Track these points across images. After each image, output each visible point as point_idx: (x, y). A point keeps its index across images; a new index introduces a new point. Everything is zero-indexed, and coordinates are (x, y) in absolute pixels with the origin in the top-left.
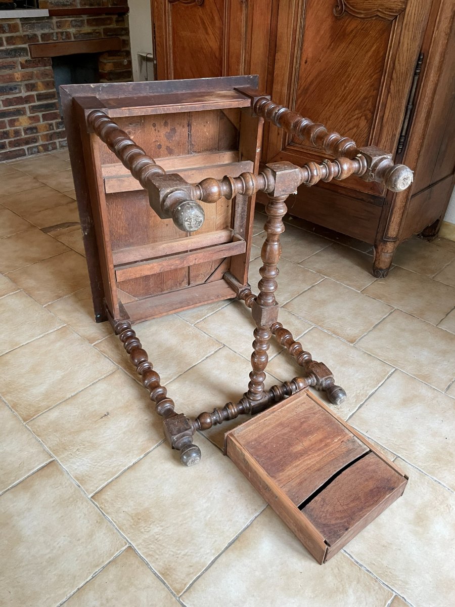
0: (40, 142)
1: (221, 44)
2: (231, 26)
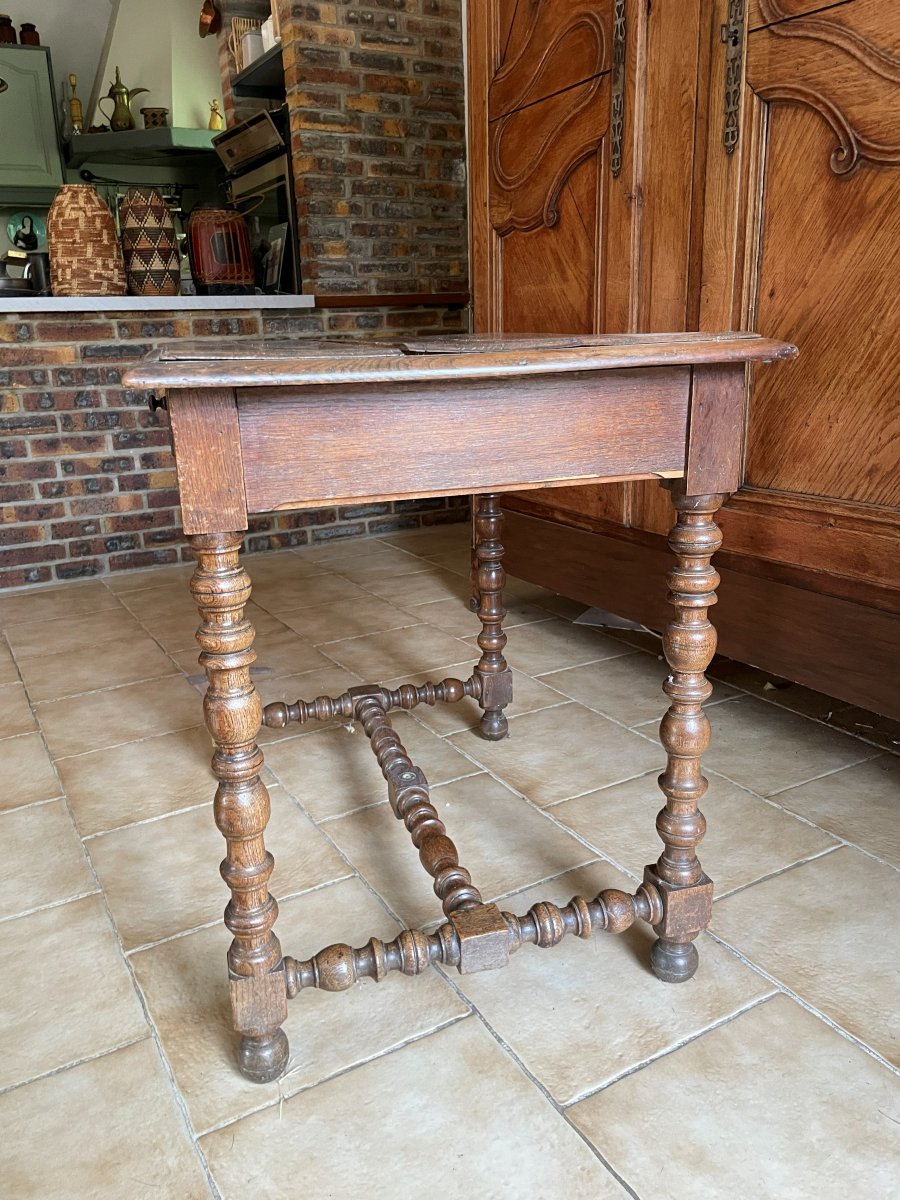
0: (276, 530)
1: (591, 295)
2: (610, 252)
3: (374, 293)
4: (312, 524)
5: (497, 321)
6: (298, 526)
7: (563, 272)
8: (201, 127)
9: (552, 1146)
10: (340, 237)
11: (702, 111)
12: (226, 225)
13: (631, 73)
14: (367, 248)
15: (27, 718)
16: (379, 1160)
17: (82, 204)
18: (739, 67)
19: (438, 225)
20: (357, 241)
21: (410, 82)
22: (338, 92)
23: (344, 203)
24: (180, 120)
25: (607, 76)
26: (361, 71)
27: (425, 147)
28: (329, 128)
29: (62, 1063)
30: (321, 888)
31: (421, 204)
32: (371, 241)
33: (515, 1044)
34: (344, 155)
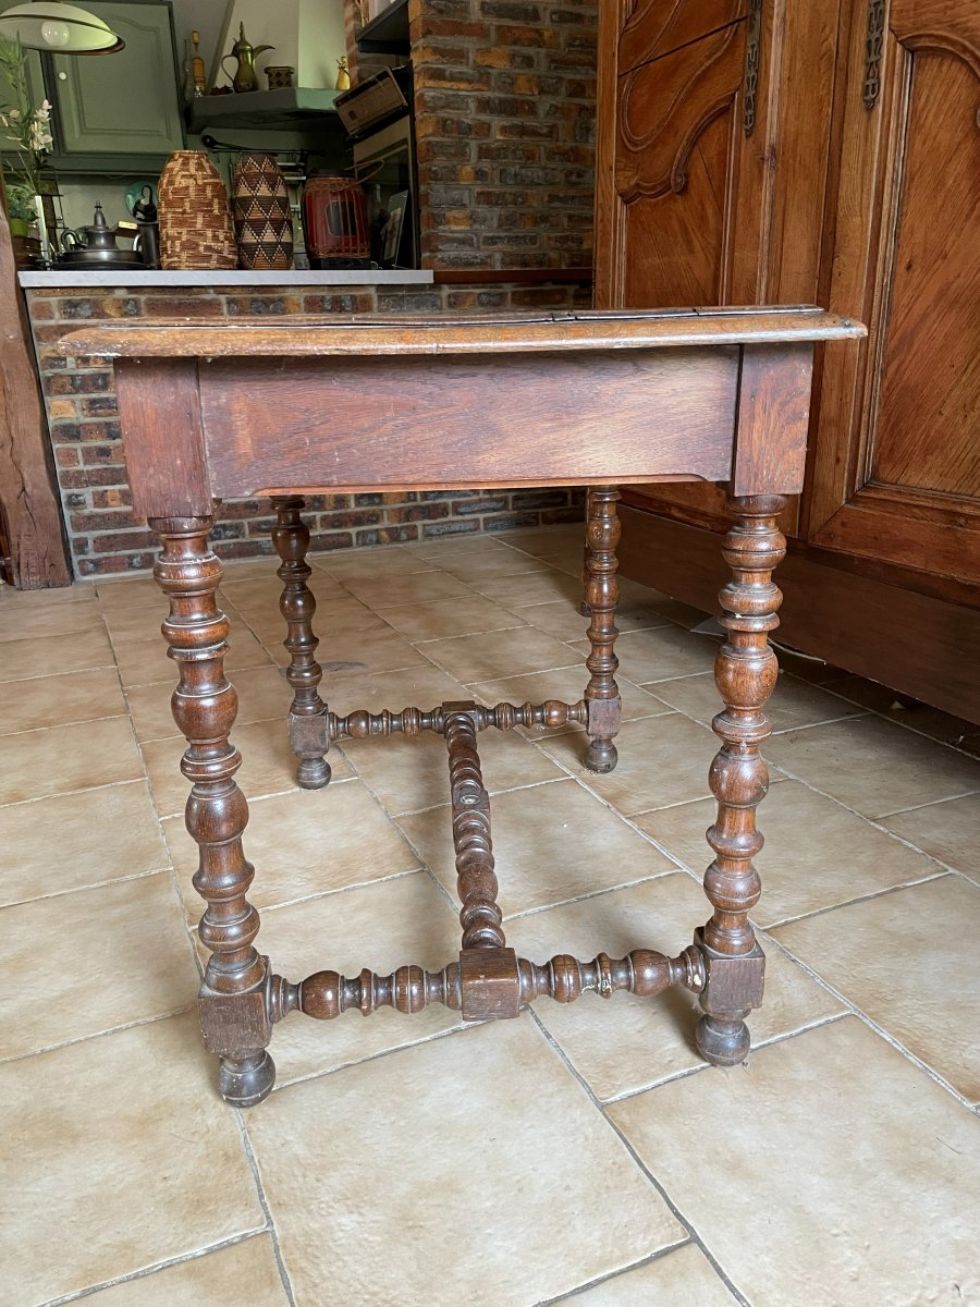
0: (385, 523)
1: (717, 269)
2: (740, 220)
3: (498, 268)
4: (424, 518)
5: (619, 297)
6: (408, 521)
7: (689, 243)
8: (327, 87)
9: (587, 1139)
10: (464, 206)
11: (842, 60)
12: (342, 193)
13: (769, 21)
14: (492, 219)
15: (119, 701)
16: (412, 1136)
17: (193, 171)
18: (882, 13)
19: (572, 192)
20: (482, 210)
21: (546, 34)
22: (466, 46)
23: (469, 169)
24: (306, 79)
25: (743, 23)
26: (492, 22)
27: (560, 105)
28: (455, 85)
29: (119, 1024)
30: (389, 880)
31: (553, 169)
32: (497, 210)
33: (563, 1041)
34: (471, 116)
